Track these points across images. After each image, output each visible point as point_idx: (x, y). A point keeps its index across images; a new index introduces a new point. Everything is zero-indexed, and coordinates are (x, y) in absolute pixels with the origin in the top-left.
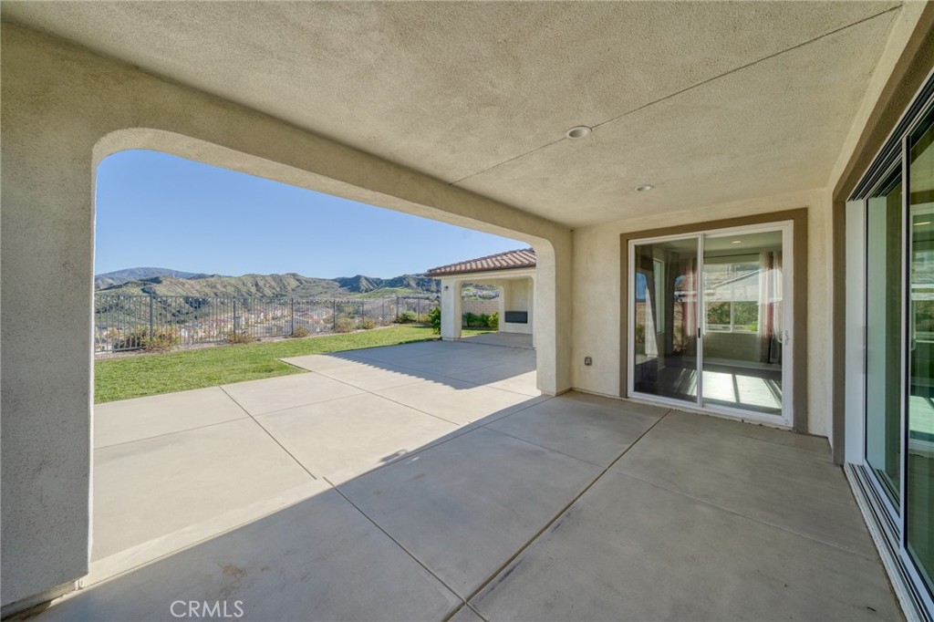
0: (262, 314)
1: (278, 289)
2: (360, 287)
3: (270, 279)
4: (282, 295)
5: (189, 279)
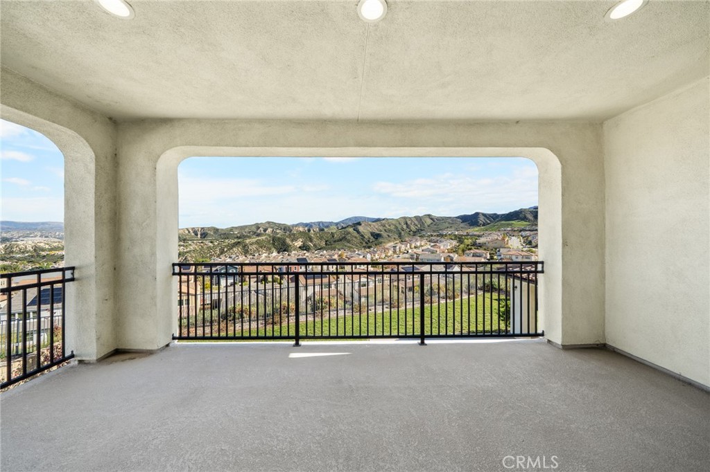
0: (409, 244)
1: (419, 226)
2: (478, 222)
3: (413, 219)
4: (422, 230)
5: (373, 222)
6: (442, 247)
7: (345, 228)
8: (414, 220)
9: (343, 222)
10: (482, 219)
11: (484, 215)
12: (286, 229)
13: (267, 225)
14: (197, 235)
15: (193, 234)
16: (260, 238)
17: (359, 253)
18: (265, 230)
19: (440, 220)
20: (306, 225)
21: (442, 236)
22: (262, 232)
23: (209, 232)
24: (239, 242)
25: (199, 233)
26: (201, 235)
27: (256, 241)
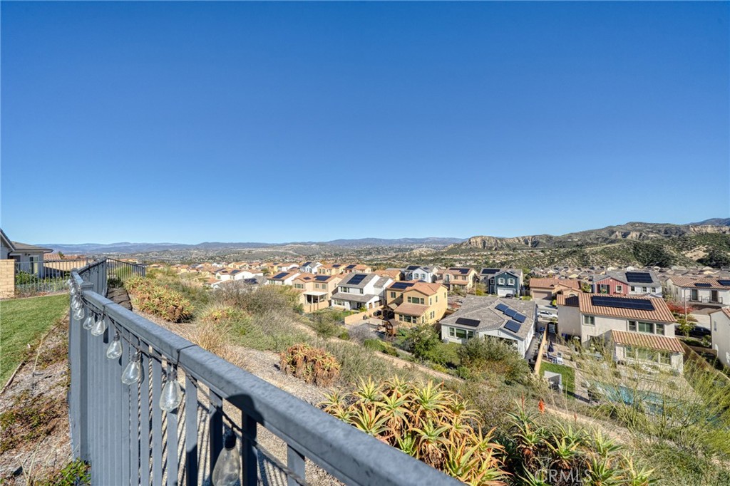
12: (670, 230)
13: (630, 228)
14: (527, 244)
15: (523, 243)
16: (609, 246)
18: (625, 235)
22: (620, 237)
23: (541, 240)
24: (574, 251)
25: (530, 242)
26: (532, 243)
27: (603, 250)
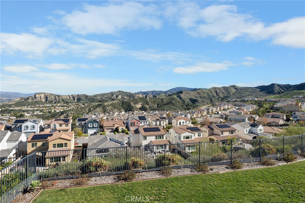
0: (219, 107)
1: (226, 94)
2: (274, 91)
4: (228, 97)
5: (191, 91)
6: (245, 110)
7: (171, 95)
8: (222, 89)
9: (169, 91)
10: (277, 89)
11: (279, 85)
12: (130, 95)
13: (118, 93)
14: (74, 99)
15: (72, 99)
16: (113, 102)
17: (182, 113)
18: (117, 97)
19: (242, 90)
20: (144, 93)
21: (244, 101)
22: (115, 98)
23: (82, 98)
24: (100, 105)
26: (77, 99)
27: (111, 104)
